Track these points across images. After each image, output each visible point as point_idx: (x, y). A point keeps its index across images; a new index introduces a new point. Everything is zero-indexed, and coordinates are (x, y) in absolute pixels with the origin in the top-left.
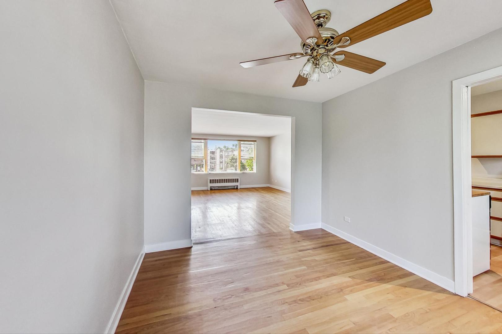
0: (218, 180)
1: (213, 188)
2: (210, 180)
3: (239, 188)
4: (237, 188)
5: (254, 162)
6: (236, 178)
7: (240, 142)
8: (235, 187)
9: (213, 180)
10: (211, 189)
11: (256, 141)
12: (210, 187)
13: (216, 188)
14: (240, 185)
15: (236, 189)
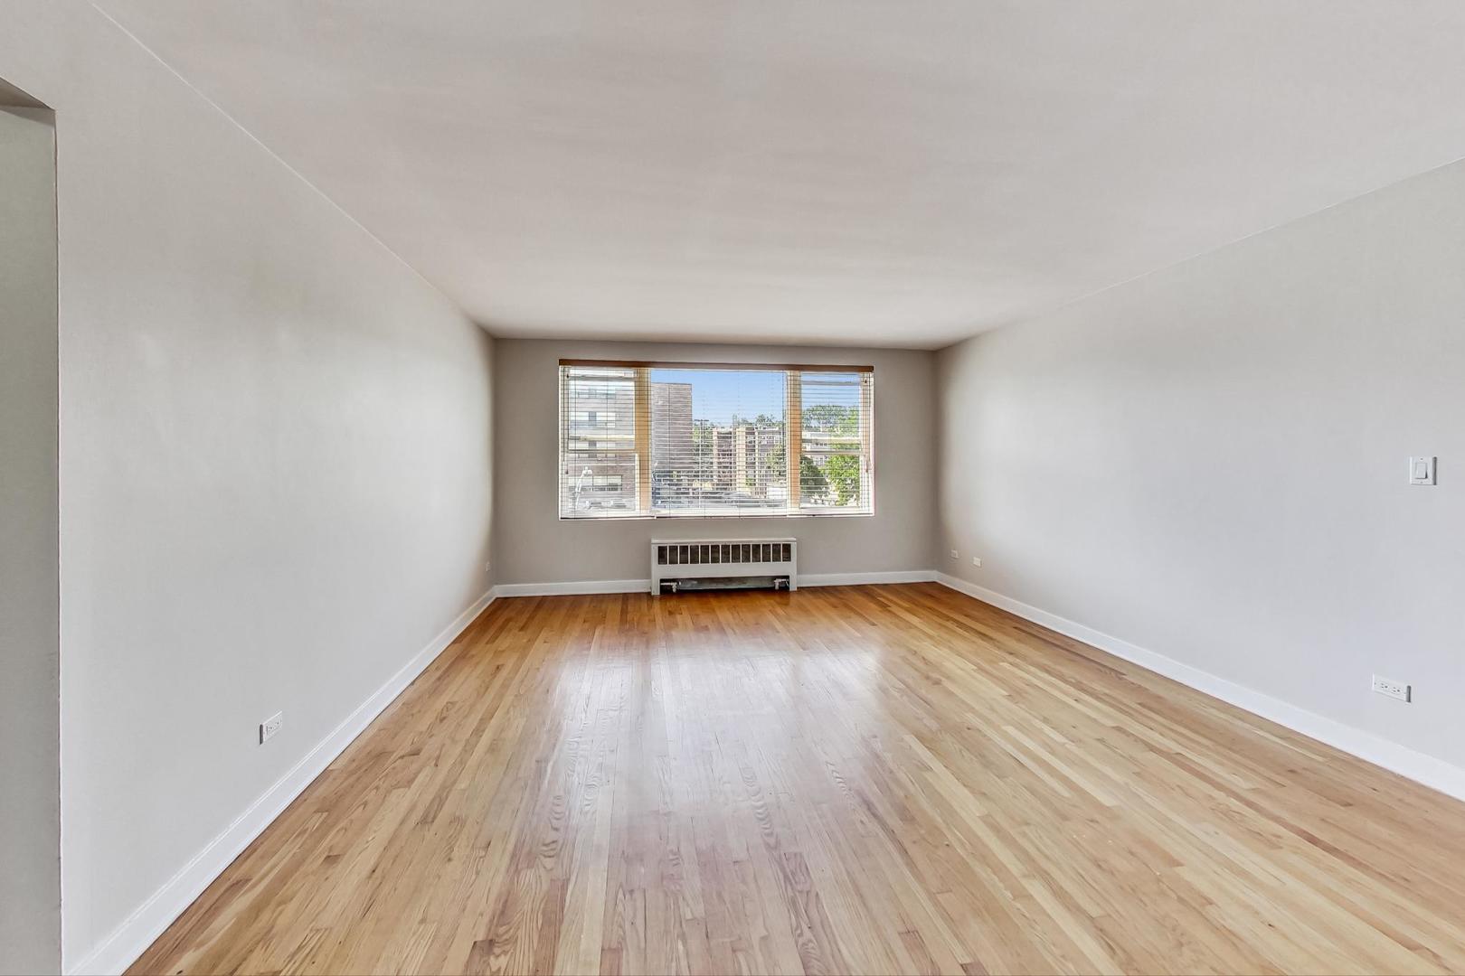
0: (695, 549)
1: (674, 585)
2: (662, 550)
3: (793, 587)
4: (784, 589)
5: (863, 467)
6: (781, 540)
7: (797, 373)
8: (777, 582)
9: (673, 549)
10: (666, 591)
11: (870, 369)
12: (662, 581)
13: (688, 586)
14: (799, 572)
15: (778, 590)
